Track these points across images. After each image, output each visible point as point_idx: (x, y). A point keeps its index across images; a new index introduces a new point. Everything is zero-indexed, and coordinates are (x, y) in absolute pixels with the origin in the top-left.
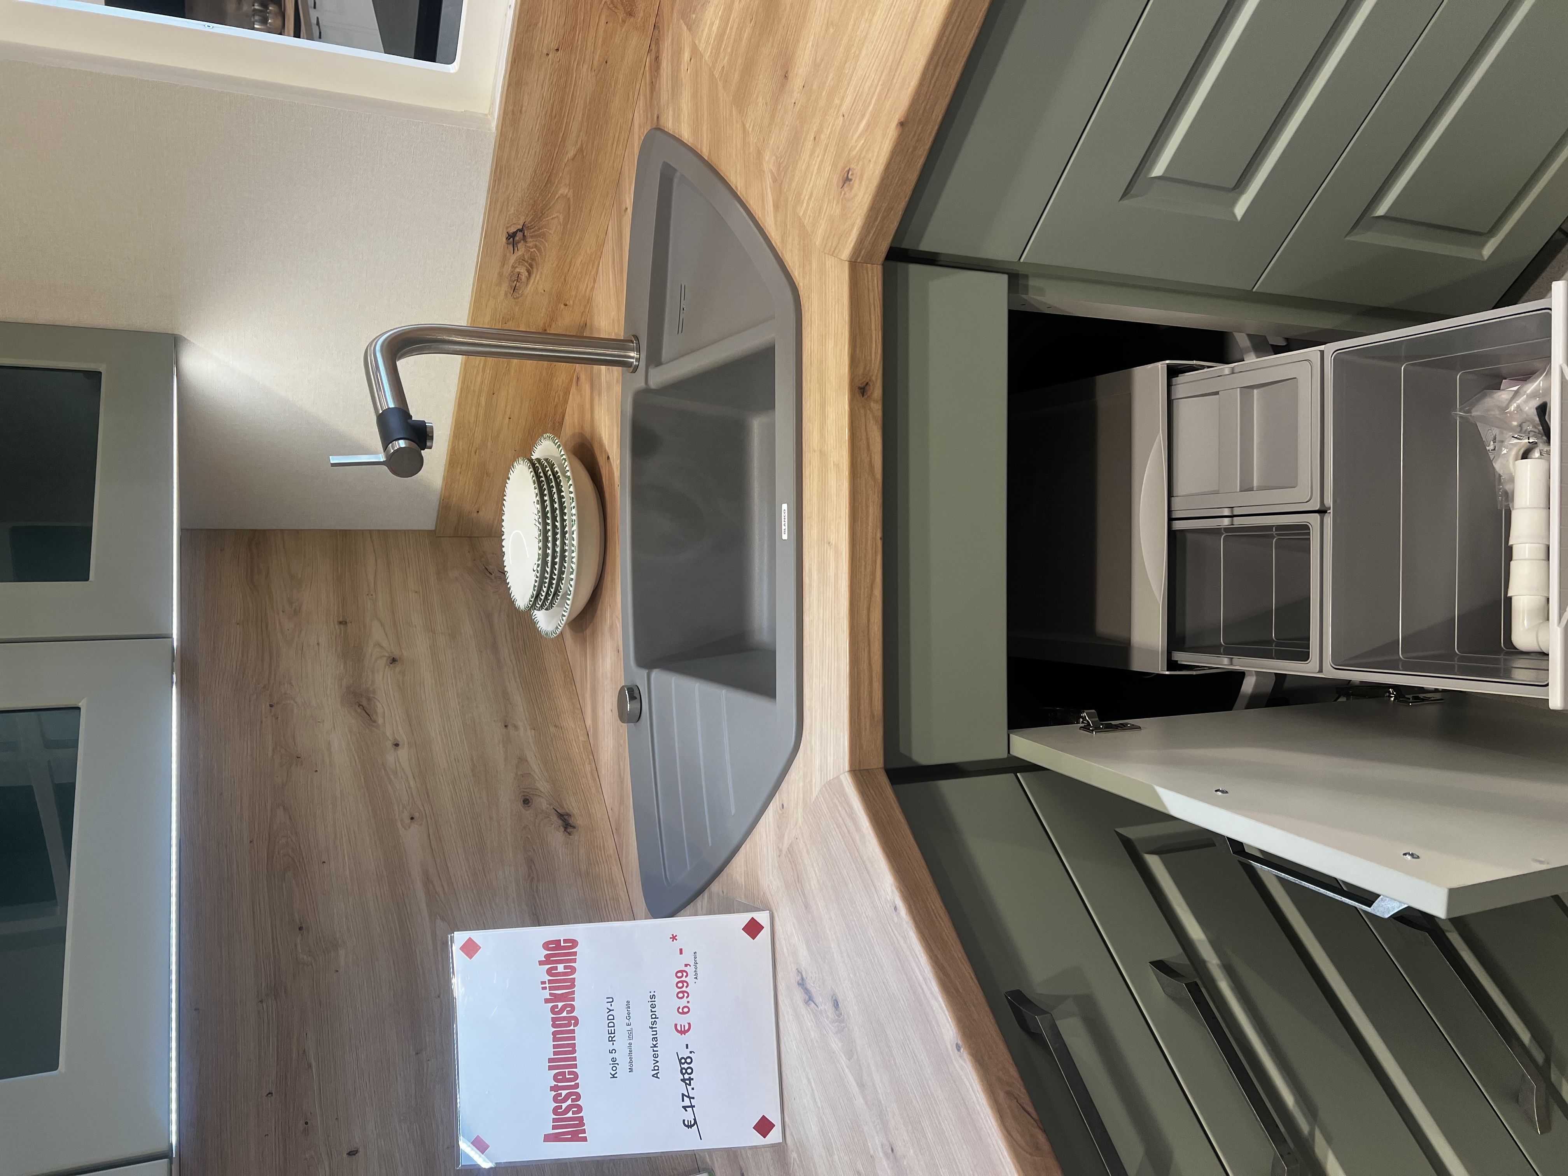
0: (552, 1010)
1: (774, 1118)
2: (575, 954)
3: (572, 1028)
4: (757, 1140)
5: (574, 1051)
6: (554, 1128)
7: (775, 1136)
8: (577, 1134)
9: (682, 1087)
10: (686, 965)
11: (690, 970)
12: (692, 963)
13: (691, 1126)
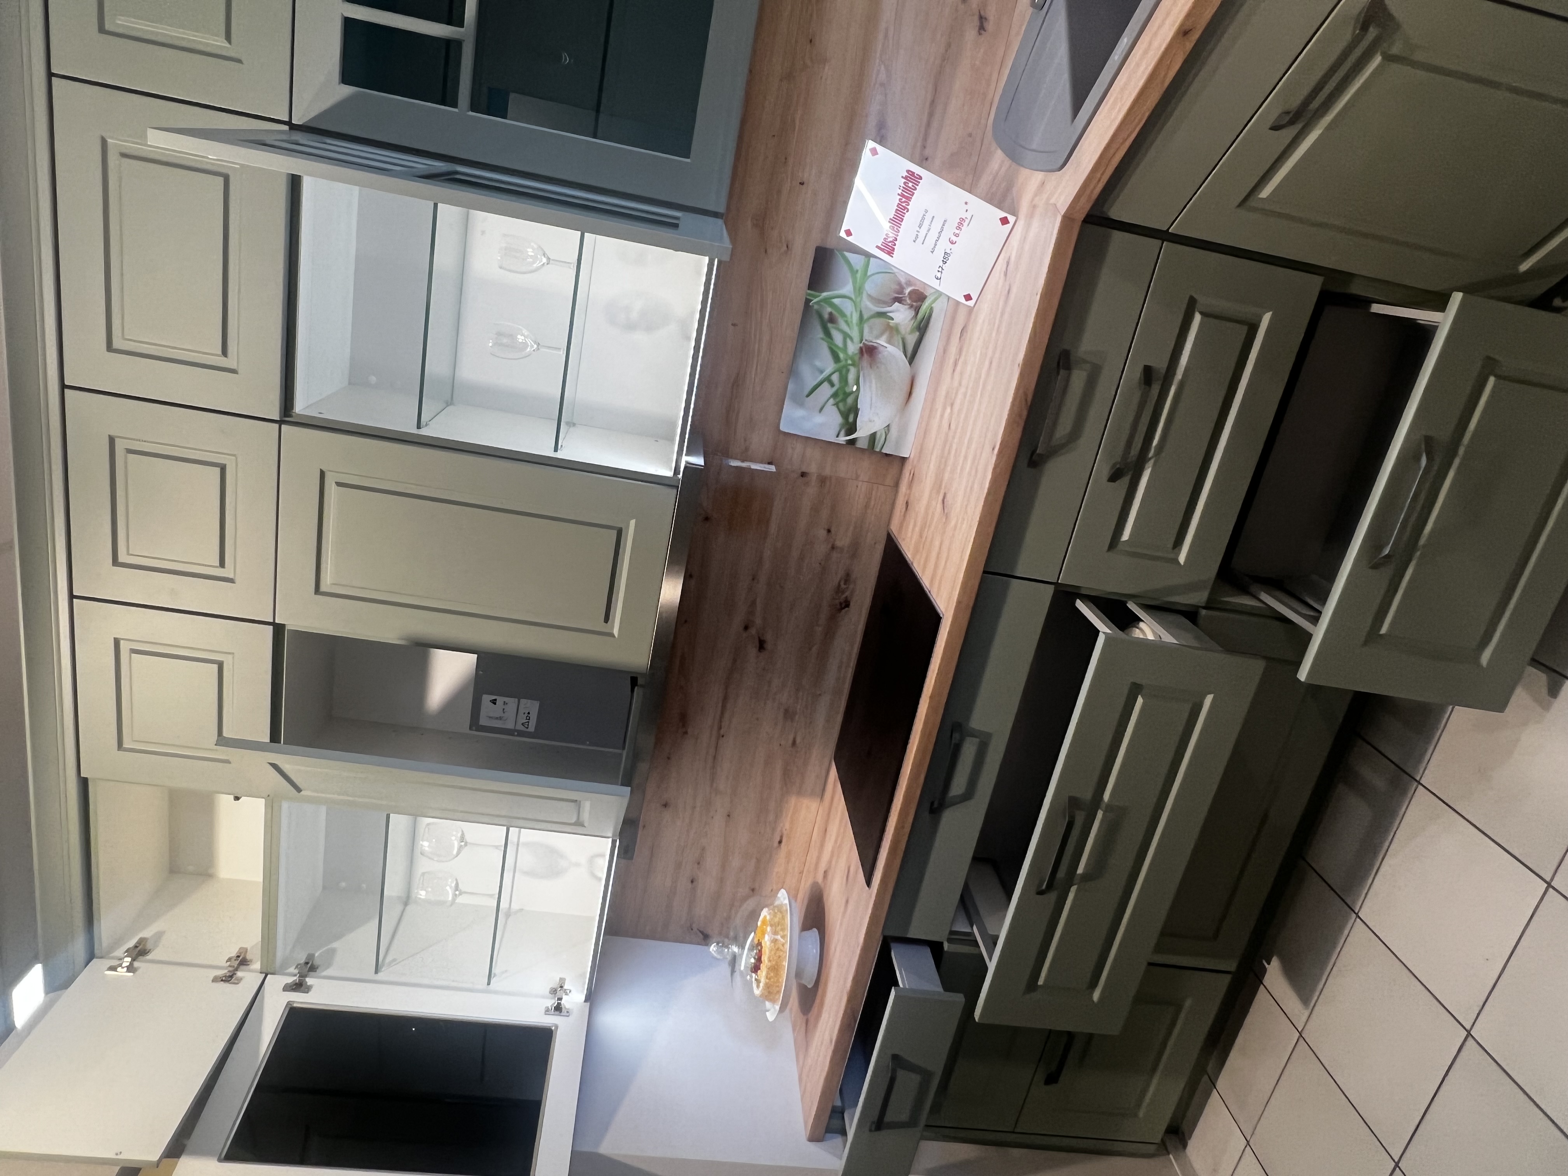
0: (900, 199)
1: (974, 298)
2: (919, 183)
3: (905, 212)
4: (963, 300)
5: (902, 222)
6: (882, 245)
7: (971, 303)
8: (890, 252)
9: (941, 264)
10: (966, 218)
11: (967, 221)
12: (969, 218)
13: (937, 279)
